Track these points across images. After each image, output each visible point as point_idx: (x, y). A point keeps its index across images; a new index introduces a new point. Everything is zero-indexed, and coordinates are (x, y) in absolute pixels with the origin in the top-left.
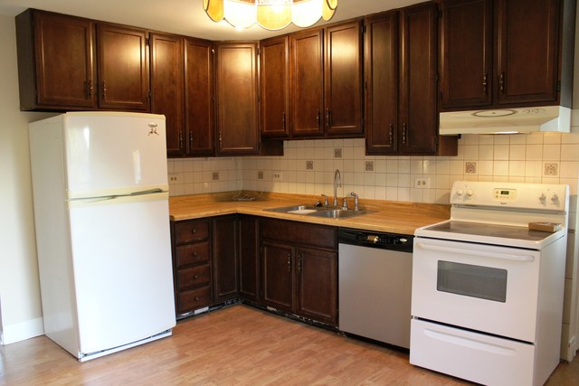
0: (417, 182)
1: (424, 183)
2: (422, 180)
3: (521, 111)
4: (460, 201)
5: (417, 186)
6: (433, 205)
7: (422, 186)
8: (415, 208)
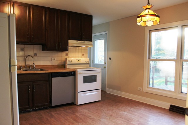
0: (52, 59)
1: (55, 59)
2: (54, 58)
3: (86, 42)
4: (69, 63)
5: (52, 60)
6: (58, 65)
7: (54, 60)
8: (53, 66)
